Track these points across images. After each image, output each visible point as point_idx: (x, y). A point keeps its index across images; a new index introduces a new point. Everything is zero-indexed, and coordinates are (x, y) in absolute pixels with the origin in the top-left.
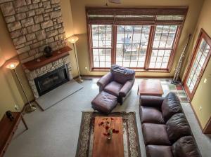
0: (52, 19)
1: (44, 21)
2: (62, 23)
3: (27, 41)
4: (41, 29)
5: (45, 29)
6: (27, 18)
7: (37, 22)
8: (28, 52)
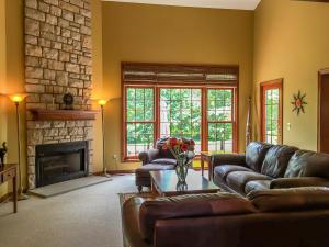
0: (80, 65)
1: (70, 62)
2: (90, 76)
3: (44, 79)
4: (65, 70)
5: (69, 73)
6: (51, 48)
7: (62, 59)
8: (41, 94)
